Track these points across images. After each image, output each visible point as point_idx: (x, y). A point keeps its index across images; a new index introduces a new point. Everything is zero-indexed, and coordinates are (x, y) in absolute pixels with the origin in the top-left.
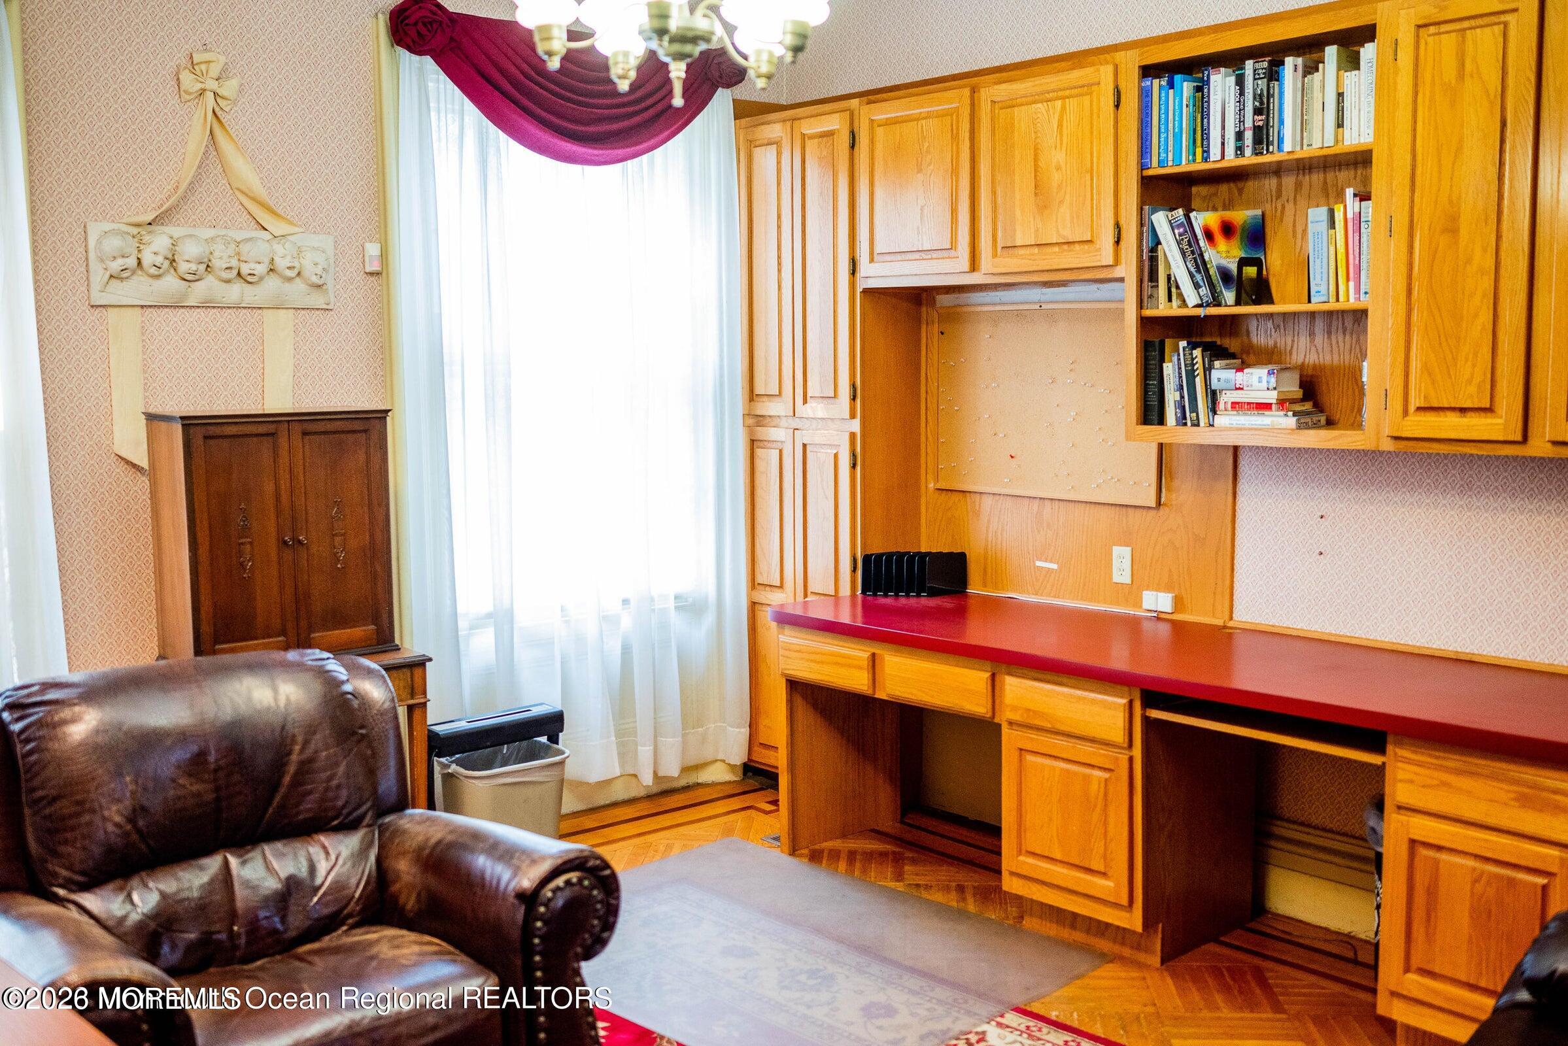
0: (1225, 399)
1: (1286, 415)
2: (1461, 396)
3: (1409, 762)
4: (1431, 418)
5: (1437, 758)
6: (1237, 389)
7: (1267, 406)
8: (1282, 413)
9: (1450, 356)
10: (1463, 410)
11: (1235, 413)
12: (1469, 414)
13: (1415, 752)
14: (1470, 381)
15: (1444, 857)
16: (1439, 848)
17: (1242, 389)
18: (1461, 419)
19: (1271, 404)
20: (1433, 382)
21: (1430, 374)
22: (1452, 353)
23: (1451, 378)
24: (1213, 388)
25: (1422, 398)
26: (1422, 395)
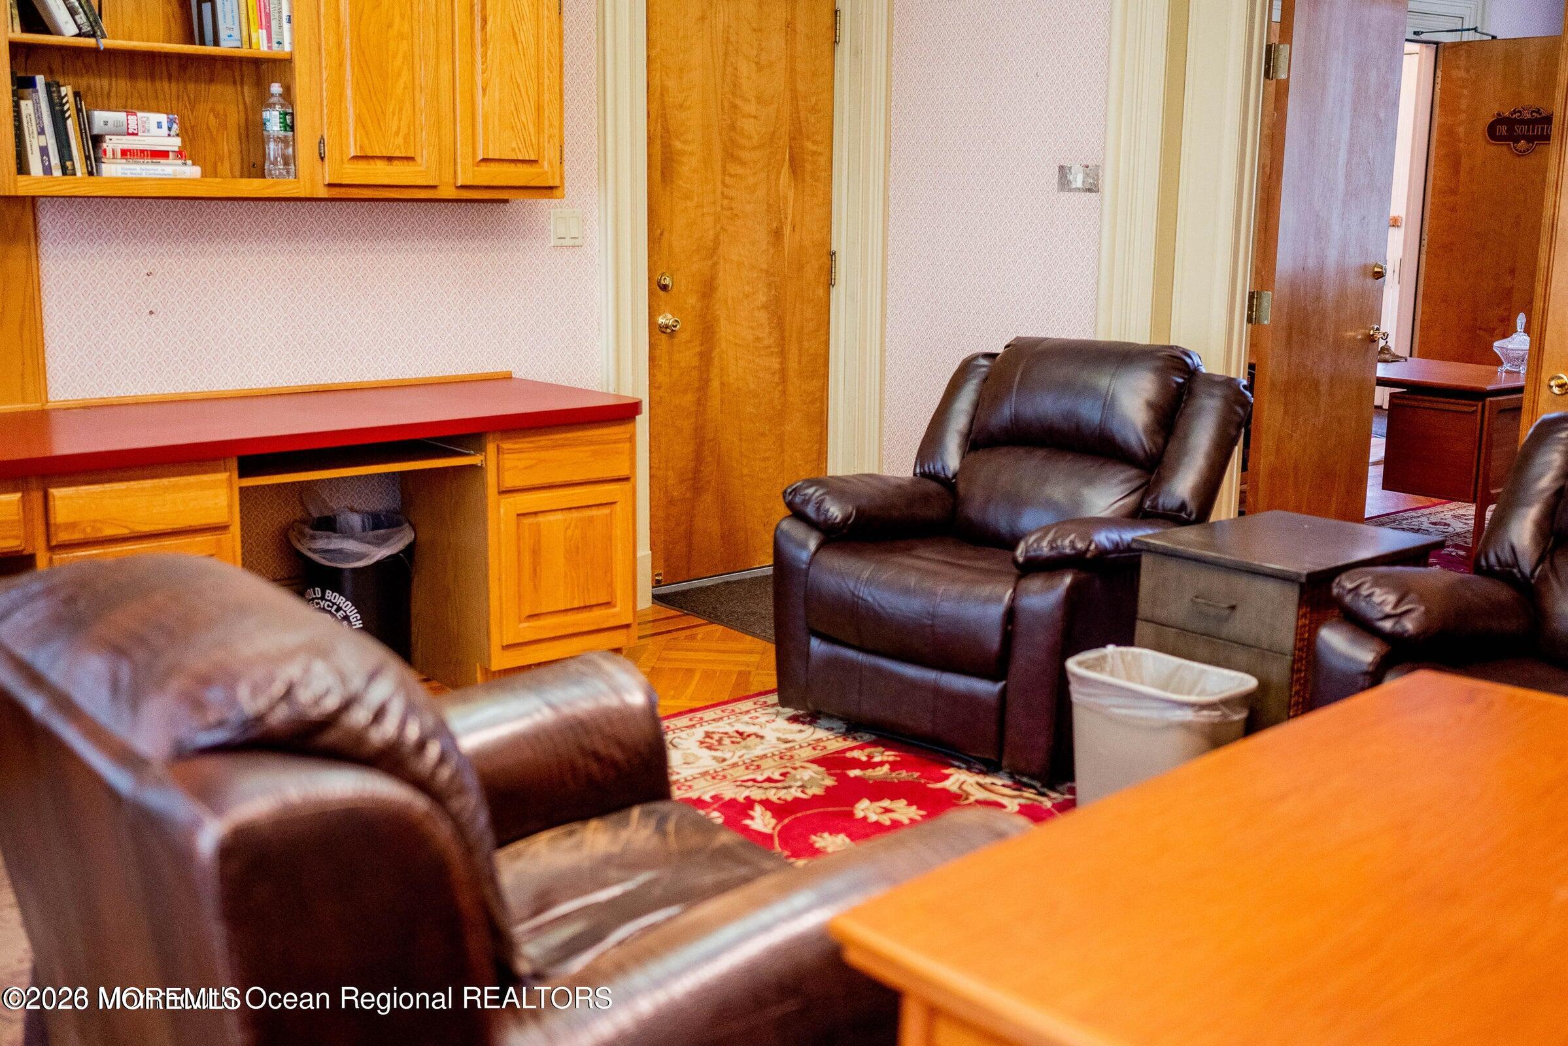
0: (111, 144)
1: (185, 164)
2: (390, 146)
3: (514, 451)
4: (362, 165)
5: (531, 442)
6: (129, 134)
7: (164, 154)
8: (180, 162)
9: (380, 109)
10: (390, 159)
11: (124, 161)
12: (395, 162)
13: (515, 443)
14: (397, 133)
15: (541, 519)
16: (536, 513)
17: (137, 134)
18: (388, 167)
19: (168, 152)
20: (367, 134)
21: (364, 126)
22: (381, 107)
23: (381, 129)
24: (96, 131)
25: (358, 148)
26: (358, 144)
